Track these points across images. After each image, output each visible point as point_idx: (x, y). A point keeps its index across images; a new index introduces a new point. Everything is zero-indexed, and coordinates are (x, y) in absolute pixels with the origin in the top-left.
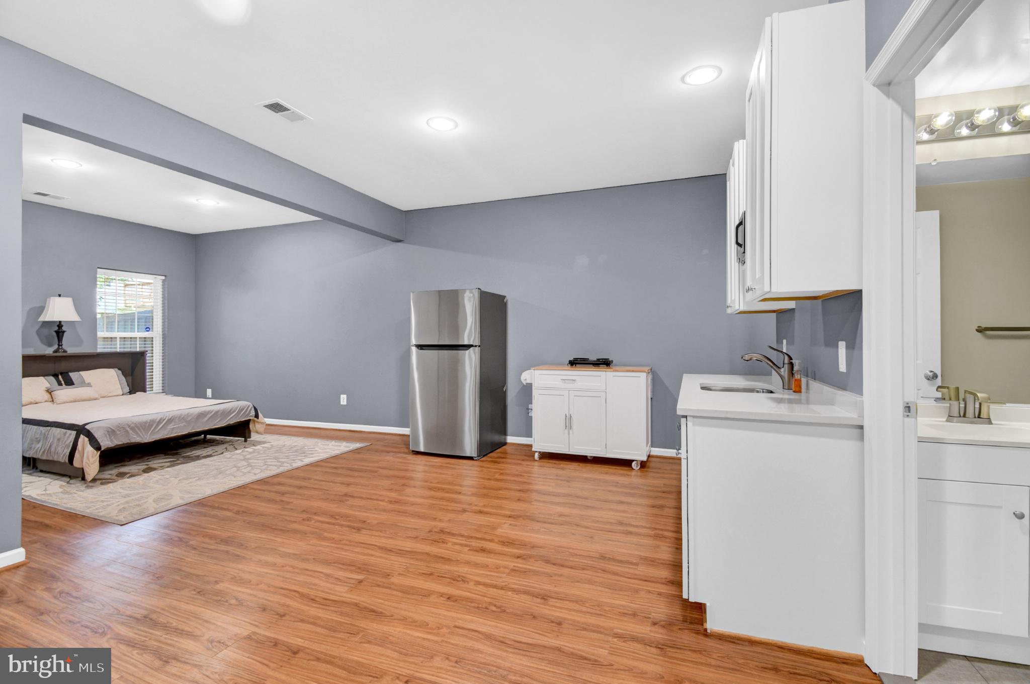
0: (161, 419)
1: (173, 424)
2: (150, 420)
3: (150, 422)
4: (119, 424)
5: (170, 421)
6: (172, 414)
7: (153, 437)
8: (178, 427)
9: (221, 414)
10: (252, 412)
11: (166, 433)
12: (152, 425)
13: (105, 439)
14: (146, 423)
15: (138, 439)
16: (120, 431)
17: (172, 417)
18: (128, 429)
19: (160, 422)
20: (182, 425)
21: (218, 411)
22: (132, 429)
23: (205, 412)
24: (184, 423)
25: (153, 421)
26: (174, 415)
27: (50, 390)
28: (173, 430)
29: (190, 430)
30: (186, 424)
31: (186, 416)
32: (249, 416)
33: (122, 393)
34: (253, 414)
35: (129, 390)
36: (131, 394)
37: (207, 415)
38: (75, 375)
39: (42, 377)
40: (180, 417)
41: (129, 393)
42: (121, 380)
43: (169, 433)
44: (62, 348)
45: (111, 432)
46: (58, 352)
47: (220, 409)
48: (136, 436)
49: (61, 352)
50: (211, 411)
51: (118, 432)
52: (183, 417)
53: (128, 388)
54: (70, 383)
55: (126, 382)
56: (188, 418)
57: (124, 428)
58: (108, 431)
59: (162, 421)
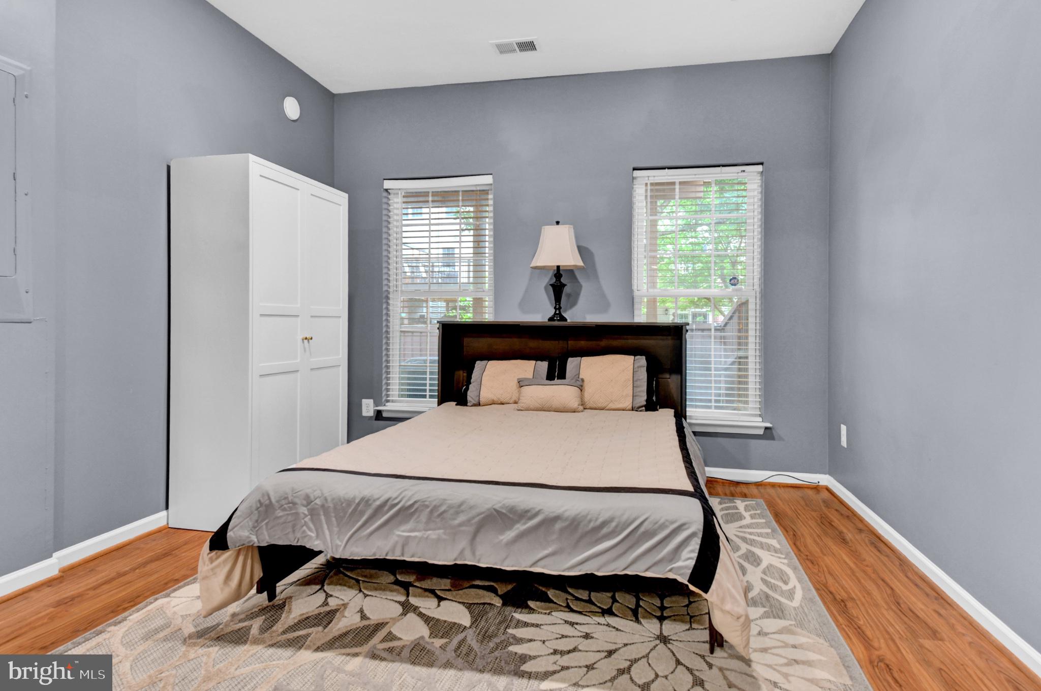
0: (386, 503)
1: (411, 524)
2: (362, 499)
3: (359, 504)
4: (293, 490)
5: (407, 512)
6: (424, 492)
7: (354, 549)
8: (422, 538)
10: (686, 552)
11: (387, 549)
12: (362, 513)
13: (247, 522)
14: (349, 502)
15: (317, 542)
16: (285, 510)
17: (416, 502)
18: (303, 510)
19: (380, 509)
20: (433, 534)
22: (313, 513)
24: (441, 531)
25: (366, 502)
26: (423, 497)
27: (521, 383)
28: (406, 541)
29: (455, 560)
30: (444, 537)
31: (452, 511)
32: (670, 570)
33: (630, 407)
34: (686, 567)
35: (647, 401)
36: (646, 410)
37: (518, 522)
38: (572, 363)
39: (533, 362)
40: (436, 507)
41: (644, 408)
42: (636, 381)
43: (393, 549)
44: (560, 314)
45: (267, 506)
46: (554, 320)
47: (567, 514)
48: (313, 535)
49: (558, 320)
50: (534, 512)
51: (279, 513)
52: (444, 512)
53: (645, 398)
54: (562, 376)
55: (646, 383)
56: (454, 519)
57: (294, 504)
58: (261, 504)
59: (386, 508)
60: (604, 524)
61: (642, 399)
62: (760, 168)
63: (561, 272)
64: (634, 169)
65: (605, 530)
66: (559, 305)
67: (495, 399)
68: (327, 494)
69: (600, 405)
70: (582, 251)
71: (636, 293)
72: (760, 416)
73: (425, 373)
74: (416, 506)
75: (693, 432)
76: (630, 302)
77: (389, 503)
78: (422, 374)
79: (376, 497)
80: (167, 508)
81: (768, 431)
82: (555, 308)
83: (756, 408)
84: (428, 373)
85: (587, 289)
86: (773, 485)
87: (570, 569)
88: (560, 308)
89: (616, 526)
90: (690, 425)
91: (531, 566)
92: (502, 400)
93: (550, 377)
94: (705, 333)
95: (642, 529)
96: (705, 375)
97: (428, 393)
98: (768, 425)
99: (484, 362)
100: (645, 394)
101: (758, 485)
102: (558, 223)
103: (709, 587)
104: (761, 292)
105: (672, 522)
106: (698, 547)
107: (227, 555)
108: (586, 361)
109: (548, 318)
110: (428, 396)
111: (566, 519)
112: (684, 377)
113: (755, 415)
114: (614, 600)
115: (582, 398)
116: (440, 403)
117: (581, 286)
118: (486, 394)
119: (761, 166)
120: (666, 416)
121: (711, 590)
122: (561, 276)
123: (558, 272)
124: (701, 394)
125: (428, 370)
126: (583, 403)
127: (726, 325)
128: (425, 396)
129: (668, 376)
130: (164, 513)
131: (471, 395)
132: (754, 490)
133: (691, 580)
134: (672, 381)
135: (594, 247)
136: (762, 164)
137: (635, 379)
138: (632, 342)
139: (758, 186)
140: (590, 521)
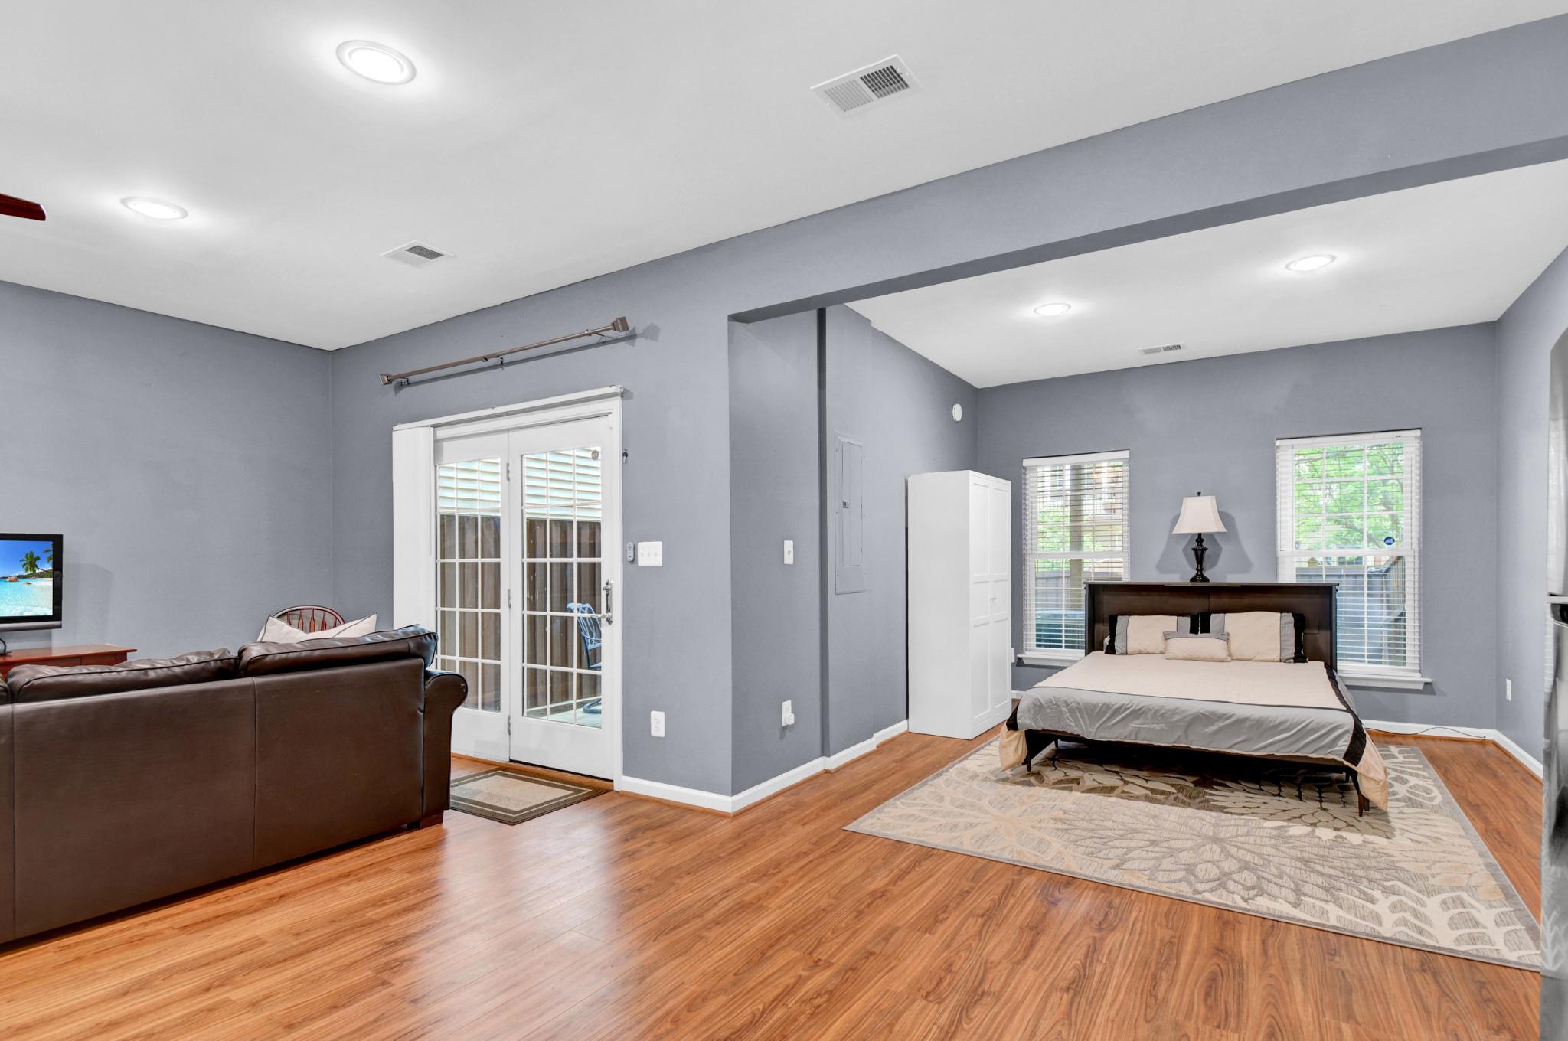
0: (1121, 707)
1: (1141, 720)
2: (1104, 704)
3: (1102, 707)
4: (1055, 697)
5: (1137, 713)
6: (1146, 702)
7: (1103, 734)
8: (1149, 729)
9: (1251, 726)
10: (1341, 743)
11: (1126, 734)
12: (1105, 713)
13: (1027, 715)
14: (1095, 706)
15: (1076, 729)
16: (1052, 709)
17: (1143, 707)
18: (1064, 709)
19: (1118, 710)
20: (1157, 727)
21: (1246, 719)
22: (1071, 711)
23: (1213, 713)
24: (1163, 725)
25: (1107, 706)
26: (1147, 704)
27: (1167, 636)
28: (1138, 731)
29: (1174, 743)
30: (1166, 728)
31: (1170, 713)
32: (1330, 753)
33: (1278, 658)
34: (1342, 750)
35: (1295, 654)
36: (1295, 662)
37: (1217, 721)
38: (1215, 619)
39: (1175, 617)
40: (1157, 711)
41: (1292, 660)
42: (1285, 635)
43: (1130, 735)
44: (1202, 575)
45: (1039, 706)
46: (1196, 581)
47: (1254, 717)
48: (1073, 724)
49: (1201, 581)
50: (1228, 715)
51: (1048, 711)
52: (1163, 713)
53: (1294, 651)
54: (1206, 629)
55: (1294, 638)
56: (1172, 718)
57: (1058, 706)
58: (1035, 705)
59: (1122, 710)
60: (1281, 724)
61: (1291, 651)
62: (1418, 433)
63: (1202, 537)
64: (1278, 439)
65: (1282, 727)
66: (1201, 566)
67: (1142, 649)
68: (1078, 700)
69: (1246, 657)
70: (1224, 517)
71: (1280, 554)
72: (1420, 671)
73: (1061, 626)
74: (1143, 709)
75: (1346, 686)
76: (1274, 563)
77: (1124, 707)
78: (1059, 627)
79: (1113, 703)
80: (907, 717)
81: (1428, 686)
82: (1197, 569)
83: (1414, 664)
84: (1063, 626)
85: (1226, 550)
86: (1433, 738)
87: (1256, 751)
88: (1202, 570)
89: (1290, 725)
90: (1341, 678)
91: (1229, 748)
92: (1149, 650)
93: (1194, 630)
94: (1358, 579)
95: (1309, 727)
96: (1358, 632)
97: (1063, 644)
98: (1429, 680)
99: (1126, 617)
100: (1293, 648)
101: (1416, 737)
102: (1199, 494)
103: (1358, 763)
104: (1419, 552)
105: (1331, 724)
106: (1350, 739)
107: (1017, 733)
108: (1230, 618)
109: (1190, 578)
110: (1064, 647)
111: (1253, 720)
112: (1334, 632)
113: (1414, 671)
114: (1281, 791)
115: (1229, 649)
116: (1087, 653)
117: (1221, 548)
118: (1132, 646)
119: (1419, 431)
120: (1318, 667)
121: (1359, 765)
122: (1202, 540)
123: (1200, 539)
124: (1353, 650)
125: (1063, 624)
126: (1230, 655)
127: (1388, 570)
128: (1061, 647)
129: (1316, 632)
130: (905, 721)
131: (1118, 644)
132: (1412, 741)
133: (1345, 758)
134: (1322, 637)
135: (1233, 512)
136: (1420, 429)
137: (1283, 633)
138: (1276, 599)
139: (1416, 449)
140: (1271, 722)
